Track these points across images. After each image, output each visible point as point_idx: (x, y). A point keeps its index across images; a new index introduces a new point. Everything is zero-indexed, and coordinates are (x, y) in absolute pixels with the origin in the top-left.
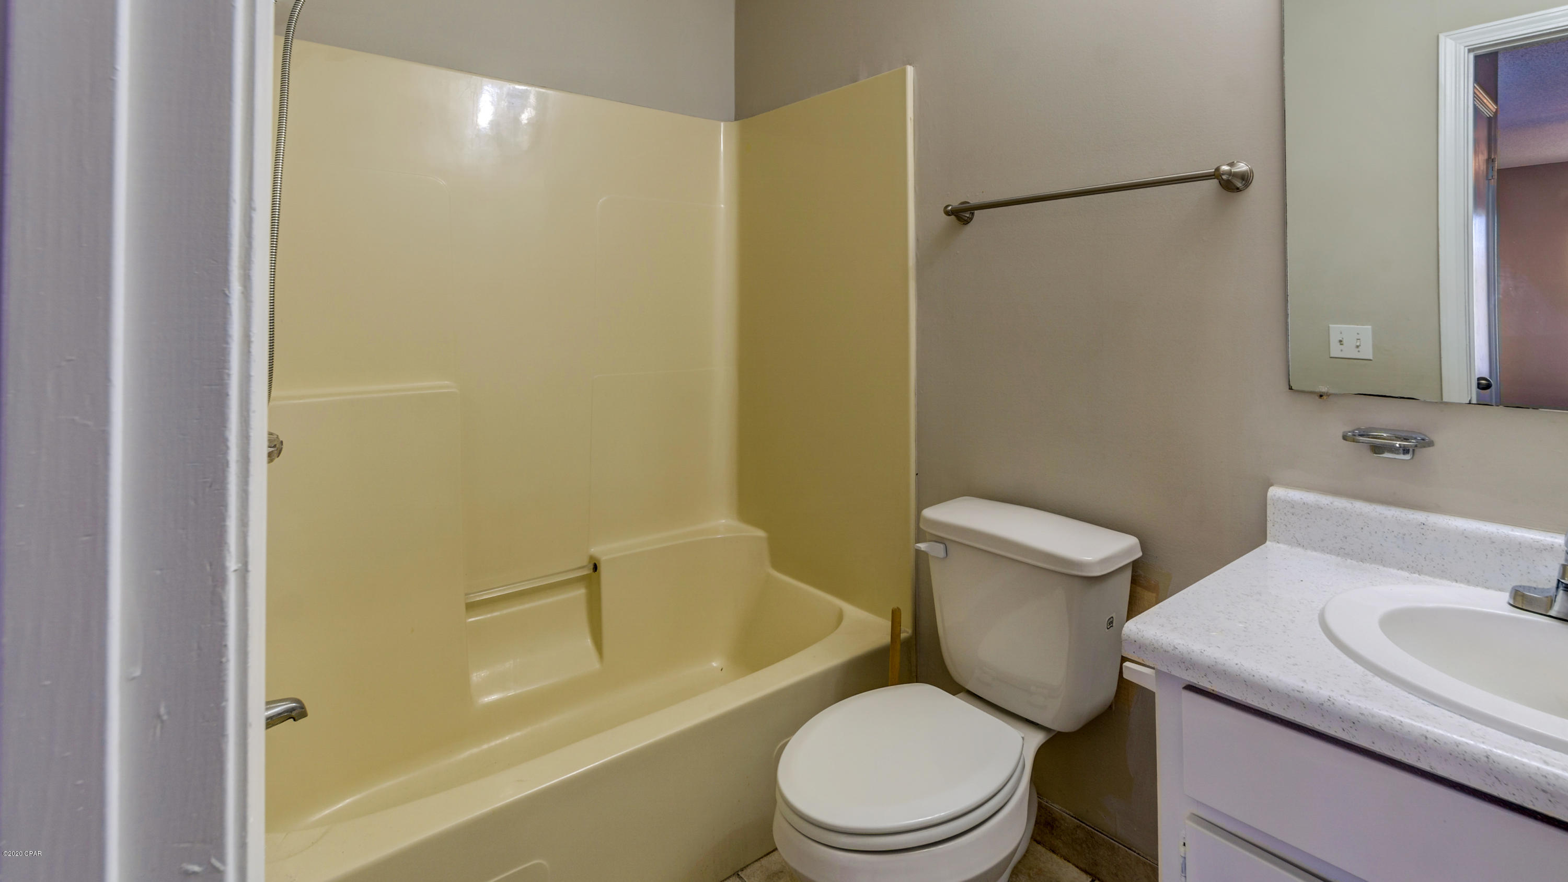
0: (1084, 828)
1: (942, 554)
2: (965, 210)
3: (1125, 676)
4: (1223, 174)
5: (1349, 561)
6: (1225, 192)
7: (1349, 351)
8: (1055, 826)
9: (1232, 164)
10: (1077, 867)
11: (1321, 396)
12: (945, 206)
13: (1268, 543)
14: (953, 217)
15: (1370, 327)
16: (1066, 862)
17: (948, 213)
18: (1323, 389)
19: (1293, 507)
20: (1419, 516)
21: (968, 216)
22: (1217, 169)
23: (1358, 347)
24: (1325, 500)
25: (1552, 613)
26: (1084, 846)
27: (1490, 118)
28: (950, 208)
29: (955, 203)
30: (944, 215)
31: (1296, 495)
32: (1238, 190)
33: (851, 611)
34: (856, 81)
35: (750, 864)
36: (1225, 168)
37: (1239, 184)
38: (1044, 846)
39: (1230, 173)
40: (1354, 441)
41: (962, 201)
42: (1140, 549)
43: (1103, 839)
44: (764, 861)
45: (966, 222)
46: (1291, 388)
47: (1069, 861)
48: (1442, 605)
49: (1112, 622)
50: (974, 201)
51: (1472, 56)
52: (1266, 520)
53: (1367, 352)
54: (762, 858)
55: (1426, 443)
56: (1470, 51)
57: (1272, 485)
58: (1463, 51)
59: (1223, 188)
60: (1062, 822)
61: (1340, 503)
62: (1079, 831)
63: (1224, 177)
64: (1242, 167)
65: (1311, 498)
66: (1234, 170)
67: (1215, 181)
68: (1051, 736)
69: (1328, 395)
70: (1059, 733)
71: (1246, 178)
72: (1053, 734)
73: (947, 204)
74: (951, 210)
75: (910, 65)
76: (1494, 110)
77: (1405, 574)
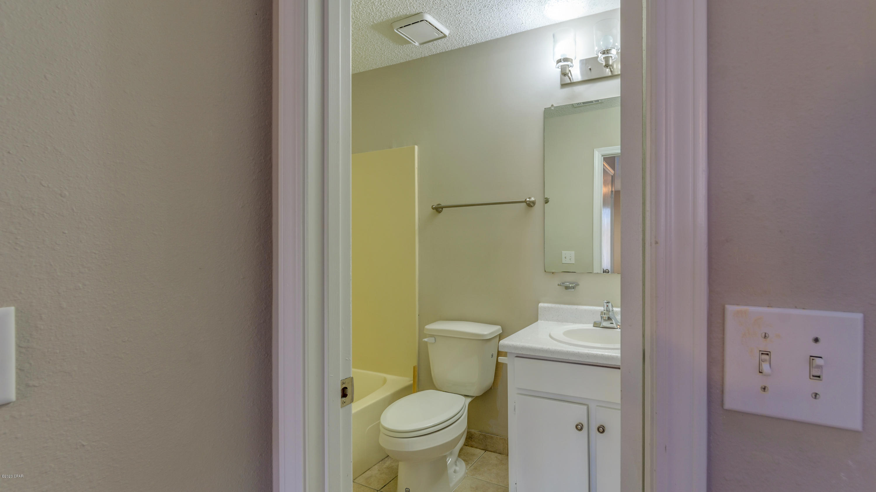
0: (482, 434)
1: (434, 341)
2: (440, 208)
3: (499, 361)
4: (527, 201)
5: (559, 323)
6: (527, 206)
7: (568, 261)
8: (472, 437)
9: (530, 198)
10: (480, 449)
11: (553, 273)
12: (432, 206)
13: (539, 321)
14: (435, 210)
15: (574, 252)
16: (476, 449)
17: (433, 209)
18: (553, 271)
19: (545, 309)
20: (575, 307)
21: (440, 210)
22: (526, 200)
23: (570, 259)
24: (553, 305)
25: (601, 326)
26: (483, 440)
27: (612, 176)
28: (434, 206)
29: (435, 204)
30: (431, 209)
31: (546, 305)
32: (532, 206)
33: (389, 377)
34: (391, 148)
35: (357, 477)
36: (528, 199)
37: (532, 205)
38: (469, 446)
39: (529, 201)
40: (561, 286)
41: (438, 203)
42: (501, 330)
43: (489, 435)
44: (363, 475)
45: (440, 212)
46: (545, 271)
47: (477, 448)
48: (579, 328)
49: (493, 355)
50: (443, 204)
51: (603, 157)
52: (538, 314)
53: (573, 261)
54: (362, 474)
55: (577, 285)
56: (602, 156)
57: (540, 303)
58: (600, 156)
59: (528, 205)
60: (475, 435)
61: (557, 306)
62: (481, 436)
63: (528, 202)
64: (533, 199)
65: (550, 305)
66: (531, 200)
67: (525, 204)
68: (473, 399)
69: (555, 273)
70: (476, 396)
71: (534, 203)
72: (474, 398)
73: (432, 205)
74: (435, 207)
75: (416, 145)
76: (613, 173)
77: (572, 324)
